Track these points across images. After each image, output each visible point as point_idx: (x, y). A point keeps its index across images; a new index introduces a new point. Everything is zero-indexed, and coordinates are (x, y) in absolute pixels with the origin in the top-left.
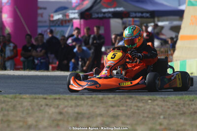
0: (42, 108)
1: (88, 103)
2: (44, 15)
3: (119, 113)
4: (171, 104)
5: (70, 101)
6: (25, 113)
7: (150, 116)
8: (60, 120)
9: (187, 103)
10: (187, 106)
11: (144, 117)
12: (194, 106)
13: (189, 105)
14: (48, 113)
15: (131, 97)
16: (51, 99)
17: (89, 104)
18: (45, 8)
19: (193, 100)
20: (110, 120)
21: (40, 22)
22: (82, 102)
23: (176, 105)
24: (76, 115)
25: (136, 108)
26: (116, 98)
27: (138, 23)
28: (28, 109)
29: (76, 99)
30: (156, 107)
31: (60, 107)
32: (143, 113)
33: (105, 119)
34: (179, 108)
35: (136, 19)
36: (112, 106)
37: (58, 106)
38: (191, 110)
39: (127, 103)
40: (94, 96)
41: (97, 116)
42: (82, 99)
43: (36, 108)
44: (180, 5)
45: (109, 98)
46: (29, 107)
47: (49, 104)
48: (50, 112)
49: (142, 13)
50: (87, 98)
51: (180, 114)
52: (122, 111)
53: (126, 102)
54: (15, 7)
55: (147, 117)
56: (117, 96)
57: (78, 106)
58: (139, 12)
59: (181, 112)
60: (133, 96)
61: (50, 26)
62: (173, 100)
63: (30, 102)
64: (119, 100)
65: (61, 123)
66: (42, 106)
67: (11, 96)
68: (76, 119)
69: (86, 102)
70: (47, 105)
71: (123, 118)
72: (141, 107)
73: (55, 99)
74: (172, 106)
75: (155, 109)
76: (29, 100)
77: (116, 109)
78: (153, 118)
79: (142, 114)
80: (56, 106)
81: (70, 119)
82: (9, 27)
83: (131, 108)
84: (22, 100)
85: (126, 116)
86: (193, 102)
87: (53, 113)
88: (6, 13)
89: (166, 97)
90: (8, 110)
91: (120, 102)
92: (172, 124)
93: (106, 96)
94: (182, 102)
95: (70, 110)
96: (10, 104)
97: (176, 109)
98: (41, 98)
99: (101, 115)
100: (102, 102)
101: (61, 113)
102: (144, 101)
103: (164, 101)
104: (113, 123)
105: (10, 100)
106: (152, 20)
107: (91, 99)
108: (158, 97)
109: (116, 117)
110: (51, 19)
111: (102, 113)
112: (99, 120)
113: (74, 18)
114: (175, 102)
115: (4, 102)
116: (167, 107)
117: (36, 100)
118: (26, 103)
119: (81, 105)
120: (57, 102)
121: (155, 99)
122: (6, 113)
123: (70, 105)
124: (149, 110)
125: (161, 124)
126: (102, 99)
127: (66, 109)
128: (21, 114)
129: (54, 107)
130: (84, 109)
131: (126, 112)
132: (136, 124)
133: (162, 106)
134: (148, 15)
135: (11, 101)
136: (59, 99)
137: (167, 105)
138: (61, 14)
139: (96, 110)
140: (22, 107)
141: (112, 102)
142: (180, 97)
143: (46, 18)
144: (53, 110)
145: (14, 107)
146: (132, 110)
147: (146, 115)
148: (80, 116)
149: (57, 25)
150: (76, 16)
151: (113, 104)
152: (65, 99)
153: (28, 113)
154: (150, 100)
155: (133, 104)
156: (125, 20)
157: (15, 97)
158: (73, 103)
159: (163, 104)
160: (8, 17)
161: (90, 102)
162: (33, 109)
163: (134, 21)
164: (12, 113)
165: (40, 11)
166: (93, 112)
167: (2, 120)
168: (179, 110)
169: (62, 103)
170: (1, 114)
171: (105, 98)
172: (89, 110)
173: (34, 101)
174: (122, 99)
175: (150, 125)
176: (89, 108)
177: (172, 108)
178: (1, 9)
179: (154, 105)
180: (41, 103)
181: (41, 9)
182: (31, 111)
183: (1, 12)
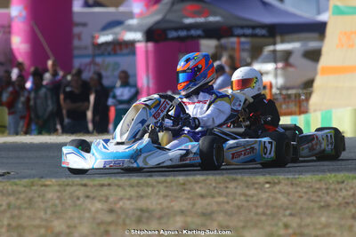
0: (78, 202)
1: (159, 191)
2: (83, 37)
3: (215, 208)
4: (305, 190)
5: (128, 189)
6: (49, 212)
7: (268, 212)
8: (110, 223)
9: (332, 187)
10: (333, 193)
11: (257, 214)
12: (344, 193)
13: (336, 190)
14: (90, 211)
15: (235, 180)
16: (95, 186)
17: (162, 192)
18: (84, 25)
19: (343, 182)
20: (198, 221)
21: (79, 48)
22: (150, 190)
23: (313, 192)
24: (138, 213)
25: (243, 198)
26: (208, 181)
27: (247, 47)
28: (54, 205)
29: (138, 185)
30: (279, 196)
31: (111, 199)
32: (256, 207)
33: (189, 219)
34: (319, 196)
35: (243, 39)
36: (202, 196)
37: (107, 199)
38: (340, 199)
39: (228, 190)
40: (169, 179)
42: (148, 185)
43: (69, 201)
44: (319, 13)
45: (197, 182)
46: (57, 202)
47: (89, 194)
48: (93, 209)
49: (254, 27)
50: (159, 182)
51: (321, 208)
52: (218, 203)
53: (227, 187)
54: (33, 24)
55: (264, 214)
56: (211, 177)
57: (142, 197)
58: (248, 27)
59: (322, 204)
60: (239, 177)
61: (94, 56)
62: (308, 182)
63: (59, 191)
64: (214, 185)
65: (111, 228)
66: (78, 199)
67: (25, 181)
68: (139, 220)
69: (156, 190)
70: (88, 197)
71: (221, 218)
72: (252, 196)
73: (102, 185)
74: (306, 193)
75: (276, 199)
76: (57, 188)
77: (208, 200)
78: (273, 216)
79: (254, 210)
80: (104, 199)
81: (128, 221)
83: (235, 199)
84: (43, 188)
85: (226, 212)
86: (343, 185)
87: (97, 212)
88: (18, 34)
89: (297, 176)
90: (19, 208)
91: (215, 187)
92: (308, 225)
93: (190, 178)
94: (324, 186)
95: (128, 204)
96: (22, 196)
97: (314, 198)
98: (77, 185)
99: (182, 212)
100: (185, 190)
101: (111, 211)
102: (256, 186)
103: (292, 184)
105: (23, 189)
106: (271, 40)
107: (165, 184)
108: (281, 177)
109: (207, 215)
111: (184, 209)
112: (179, 221)
114: (311, 187)
115: (13, 193)
116: (297, 194)
117: (68, 188)
118: (51, 195)
119: (147, 196)
120: (105, 191)
121: (276, 181)
122: (16, 212)
123: (128, 196)
124: (267, 202)
125: (286, 226)
126: (184, 184)
127: (121, 203)
128: (42, 214)
129: (100, 201)
130: (152, 203)
131: (227, 207)
132: (244, 227)
133: (288, 194)
134: (264, 32)
135: (25, 191)
136: (109, 185)
137: (297, 192)
138: (111, 34)
139: (172, 204)
140: (43, 202)
141: (201, 188)
142: (320, 176)
143: (86, 41)
144: (98, 205)
145: (30, 202)
146: (236, 202)
147: (260, 210)
148: (146, 215)
149: (106, 52)
150: (137, 36)
151: (203, 192)
152: (119, 186)
153: (54, 213)
154: (269, 183)
155: (238, 191)
156: (224, 41)
157: (33, 184)
158: (132, 192)
159: (290, 189)
160: (22, 42)
161: (163, 190)
162: (63, 204)
163: (240, 43)
164: (28, 213)
165: (76, 30)
166: (168, 207)
167: (9, 225)
168: (318, 199)
169: (114, 193)
170: (8, 215)
171: (190, 182)
172: (161, 204)
173: (65, 191)
174: (220, 183)
175: (268, 228)
176: (161, 201)
177: (306, 197)
178: (10, 27)
179: (274, 193)
180: (77, 193)
181: (77, 25)
182: (59, 208)
183: (8, 33)
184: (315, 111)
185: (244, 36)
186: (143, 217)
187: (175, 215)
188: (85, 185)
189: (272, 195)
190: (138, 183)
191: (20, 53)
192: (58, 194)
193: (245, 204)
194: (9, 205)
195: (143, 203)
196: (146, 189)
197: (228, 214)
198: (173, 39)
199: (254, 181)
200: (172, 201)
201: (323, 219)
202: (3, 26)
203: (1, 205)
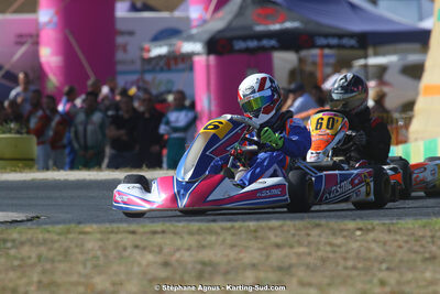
0: (126, 254)
1: (224, 241)
2: (129, 48)
3: (294, 260)
4: (405, 238)
5: (186, 237)
6: (89, 265)
7: (360, 265)
11: (346, 268)
14: (139, 264)
15: (318, 225)
16: (145, 233)
17: (228, 241)
18: (131, 33)
20: (273, 276)
21: (124, 62)
22: (213, 238)
23: (417, 240)
24: (199, 267)
25: (328, 249)
26: (286, 228)
27: (332, 60)
28: (97, 258)
29: (199, 231)
30: (373, 245)
31: (166, 250)
32: (345, 259)
33: (262, 275)
34: (422, 246)
35: (327, 51)
36: (278, 246)
37: (161, 250)
39: (311, 239)
40: (237, 225)
42: (211, 232)
43: (114, 253)
44: (421, 18)
45: (271, 229)
46: (99, 253)
47: (138, 243)
48: (144, 262)
49: (341, 37)
50: (223, 229)
51: (425, 260)
52: (299, 255)
53: (308, 235)
54: (67, 31)
55: (354, 268)
56: (288, 223)
57: (204, 247)
58: (333, 36)
59: (427, 255)
60: (323, 222)
61: (143, 72)
62: (409, 229)
63: (101, 240)
64: (292, 232)
66: (125, 249)
67: (59, 227)
68: (200, 277)
69: (221, 239)
70: (136, 247)
71: (301, 273)
72: (339, 246)
73: (155, 233)
74: (407, 242)
75: (369, 250)
76: (99, 236)
77: (285, 251)
78: (367, 270)
79: (342, 262)
80: (157, 249)
81: (186, 277)
82: (55, 74)
83: (318, 249)
84: (81, 236)
85: (308, 266)
87: (148, 265)
88: (48, 45)
89: (395, 221)
90: (52, 261)
91: (294, 235)
92: (409, 282)
93: (263, 224)
94: (429, 234)
95: (186, 256)
96: (56, 246)
97: (416, 248)
98: (125, 232)
99: (254, 266)
100: (256, 238)
101: (166, 264)
102: (345, 233)
103: (389, 231)
105: (56, 237)
106: (361, 52)
107: (232, 231)
108: (376, 222)
109: (285, 270)
110: (146, 55)
111: (255, 261)
114: (413, 234)
115: (45, 242)
116: (396, 244)
117: (112, 236)
118: (91, 244)
119: (211, 246)
120: (158, 239)
121: (370, 227)
122: (48, 266)
123: (186, 246)
124: (358, 253)
125: (383, 283)
126: (256, 231)
127: (178, 255)
128: (80, 268)
129: (152, 252)
130: (217, 254)
131: (309, 260)
132: (329, 285)
133: (385, 243)
134: (353, 42)
135: (58, 241)
136: (163, 232)
137: (396, 240)
138: (166, 45)
139: (242, 255)
140: (82, 253)
141: (276, 236)
142: (424, 221)
143: (133, 53)
144: (150, 257)
145: (66, 253)
146: (320, 253)
147: (350, 263)
148: (209, 269)
149: (158, 68)
151: (279, 240)
152: (174, 233)
153: (95, 266)
154: (360, 229)
155: (323, 240)
156: (304, 53)
157: (69, 232)
158: (192, 241)
159: (387, 237)
160: (52, 54)
161: (229, 238)
162: (106, 256)
163: (323, 56)
164: (62, 266)
165: (120, 40)
166: (235, 260)
167: (40, 282)
168: (422, 250)
169: (169, 243)
170: (39, 269)
171: (263, 228)
172: (227, 256)
173: (108, 239)
174: (299, 230)
175: (359, 286)
176: (227, 251)
177: (406, 247)
178: (38, 36)
179: (367, 242)
180: (124, 242)
181: (122, 33)
182: (102, 261)
183: (37, 43)
184: (416, 140)
185: (329, 46)
186: (205, 271)
187: (245, 269)
188: (133, 232)
189: (365, 244)
190: (199, 230)
191: (50, 67)
192: (100, 243)
193: (331, 255)
194: (39, 257)
195: (206, 255)
196: (208, 237)
197: (311, 268)
198: (240, 51)
199: (343, 227)
200: (241, 252)
201: (428, 275)
202: (31, 36)
203: (30, 257)
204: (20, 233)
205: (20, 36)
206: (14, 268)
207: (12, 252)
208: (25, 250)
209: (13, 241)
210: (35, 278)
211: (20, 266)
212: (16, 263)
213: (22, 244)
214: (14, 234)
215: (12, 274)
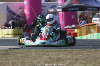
0: (41, 56)
1: (63, 53)
2: (45, 10)
3: (79, 58)
5: (55, 52)
6: (32, 58)
7: (94, 59)
8: (49, 62)
11: (91, 60)
14: (44, 58)
15: (85, 50)
16: (45, 51)
18: (45, 7)
20: (74, 61)
24: (57, 59)
25: (87, 55)
27: (91, 13)
28: (34, 56)
29: (58, 51)
30: (97, 55)
32: (91, 58)
33: (71, 61)
35: (90, 11)
36: (75, 55)
37: (49, 55)
39: (83, 53)
40: (66, 50)
41: (68, 59)
42: (60, 51)
43: (38, 56)
45: (74, 51)
46: (35, 56)
48: (45, 58)
50: (63, 50)
52: (80, 57)
53: (82, 52)
54: (31, 6)
55: (93, 60)
56: (78, 49)
57: (58, 55)
58: (91, 7)
64: (79, 51)
66: (41, 55)
67: (26, 50)
68: (57, 61)
69: (62, 53)
70: (43, 54)
71: (80, 61)
72: (89, 55)
73: (48, 51)
76: (35, 52)
77: (77, 56)
78: (95, 60)
80: (48, 55)
81: (54, 61)
82: (28, 16)
84: (31, 52)
85: (82, 59)
88: (26, 9)
90: (24, 57)
91: (79, 52)
93: (72, 49)
95: (54, 57)
96: (25, 54)
98: (40, 51)
100: (71, 53)
101: (50, 58)
102: (91, 52)
104: (76, 63)
105: (25, 52)
106: (98, 11)
107: (65, 51)
109: (77, 60)
111: (70, 58)
112: (69, 61)
113: (60, 11)
115: (22, 53)
118: (33, 54)
119: (60, 54)
120: (48, 53)
121: (97, 50)
122: (23, 58)
123: (55, 54)
124: (94, 56)
125: (99, 63)
126: (71, 51)
127: (53, 56)
128: (30, 59)
129: (47, 55)
130: (61, 56)
131: (82, 58)
132: (87, 63)
134: (96, 9)
136: (50, 51)
138: (53, 9)
140: (31, 55)
141: (75, 52)
144: (46, 57)
145: (27, 56)
146: (85, 56)
147: (92, 59)
148: (59, 59)
150: (61, 10)
151: (76, 53)
152: (52, 51)
153: (34, 59)
154: (94, 51)
155: (86, 53)
156: (85, 11)
157: (28, 51)
160: (27, 11)
164: (26, 58)
165: (43, 8)
166: (66, 57)
169: (51, 53)
170: (21, 59)
173: (37, 52)
175: (94, 64)
176: (64, 56)
180: (40, 53)
181: (43, 7)
182: (35, 57)
183: (24, 9)
186: (58, 60)
188: (43, 51)
189: (95, 54)
191: (27, 14)
193: (88, 57)
194: (21, 56)
195: (59, 56)
197: (83, 60)
198: (70, 11)
199: (91, 50)
202: (23, 7)
203: (19, 56)
204: (17, 51)
205: (20, 7)
206: (15, 59)
207: (15, 55)
208: (18, 55)
209: (16, 53)
210: (20, 61)
211: (17, 58)
212: (16, 57)
213: (18, 53)
214: (16, 51)
215: (15, 60)
